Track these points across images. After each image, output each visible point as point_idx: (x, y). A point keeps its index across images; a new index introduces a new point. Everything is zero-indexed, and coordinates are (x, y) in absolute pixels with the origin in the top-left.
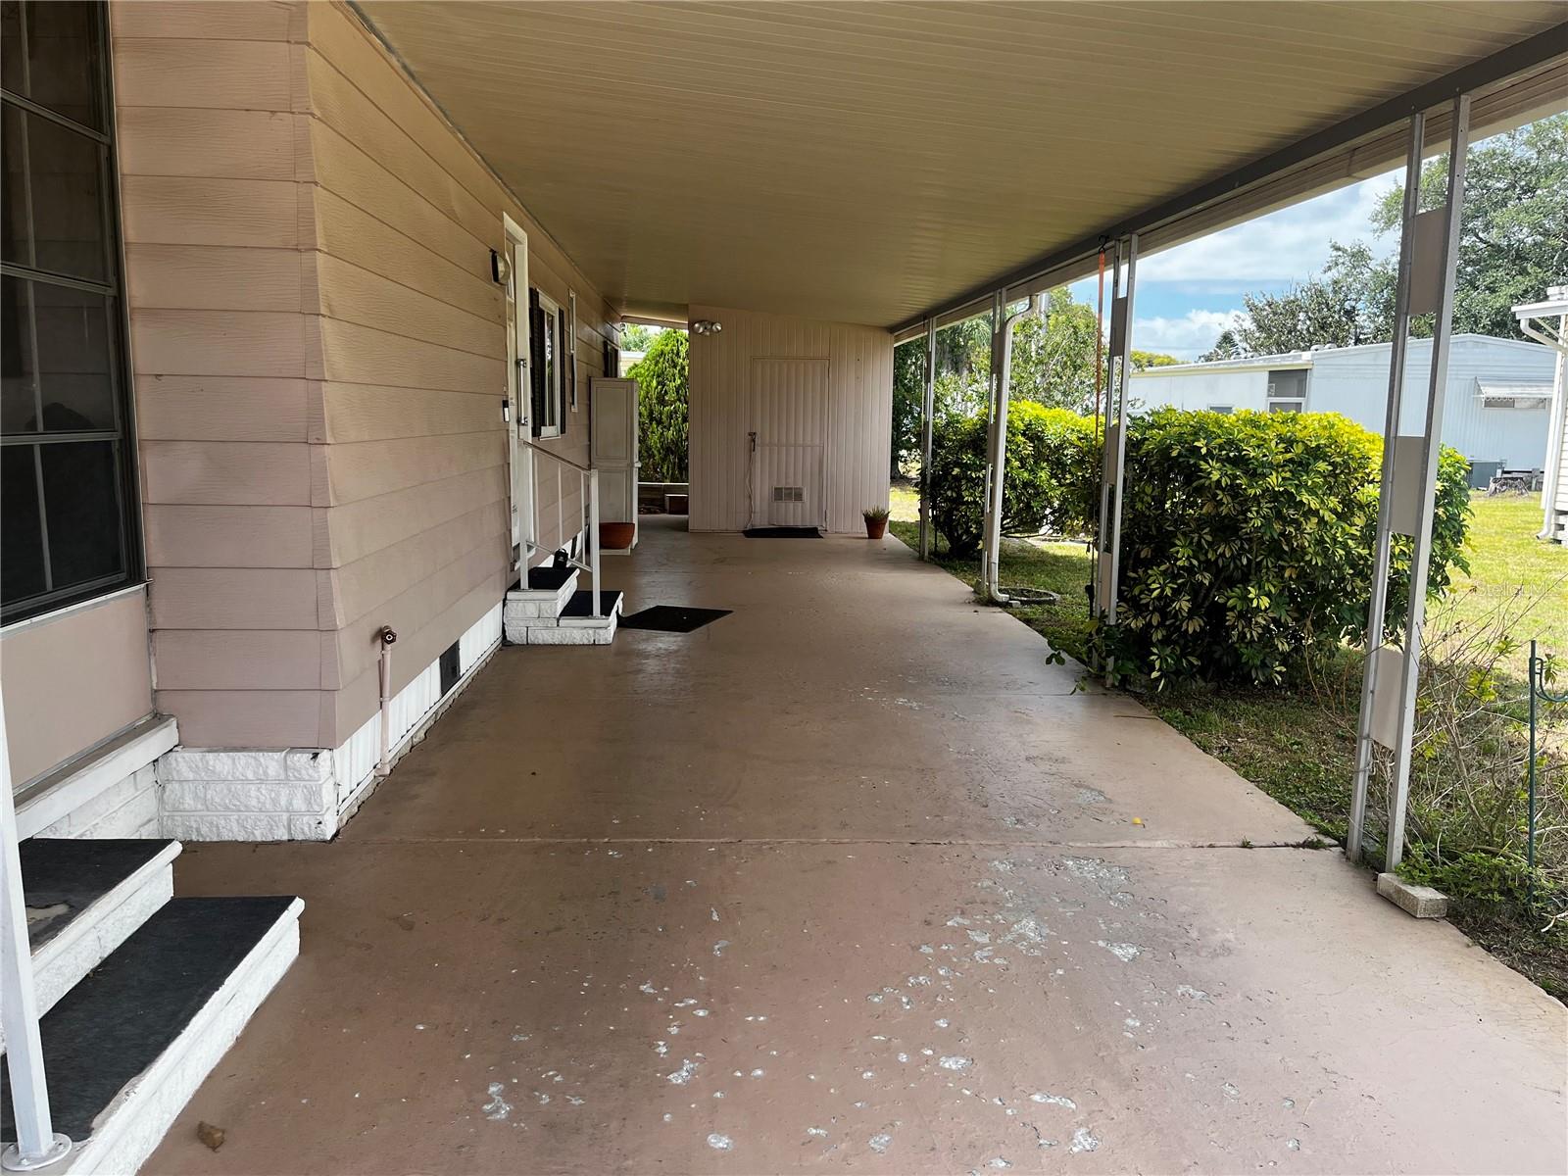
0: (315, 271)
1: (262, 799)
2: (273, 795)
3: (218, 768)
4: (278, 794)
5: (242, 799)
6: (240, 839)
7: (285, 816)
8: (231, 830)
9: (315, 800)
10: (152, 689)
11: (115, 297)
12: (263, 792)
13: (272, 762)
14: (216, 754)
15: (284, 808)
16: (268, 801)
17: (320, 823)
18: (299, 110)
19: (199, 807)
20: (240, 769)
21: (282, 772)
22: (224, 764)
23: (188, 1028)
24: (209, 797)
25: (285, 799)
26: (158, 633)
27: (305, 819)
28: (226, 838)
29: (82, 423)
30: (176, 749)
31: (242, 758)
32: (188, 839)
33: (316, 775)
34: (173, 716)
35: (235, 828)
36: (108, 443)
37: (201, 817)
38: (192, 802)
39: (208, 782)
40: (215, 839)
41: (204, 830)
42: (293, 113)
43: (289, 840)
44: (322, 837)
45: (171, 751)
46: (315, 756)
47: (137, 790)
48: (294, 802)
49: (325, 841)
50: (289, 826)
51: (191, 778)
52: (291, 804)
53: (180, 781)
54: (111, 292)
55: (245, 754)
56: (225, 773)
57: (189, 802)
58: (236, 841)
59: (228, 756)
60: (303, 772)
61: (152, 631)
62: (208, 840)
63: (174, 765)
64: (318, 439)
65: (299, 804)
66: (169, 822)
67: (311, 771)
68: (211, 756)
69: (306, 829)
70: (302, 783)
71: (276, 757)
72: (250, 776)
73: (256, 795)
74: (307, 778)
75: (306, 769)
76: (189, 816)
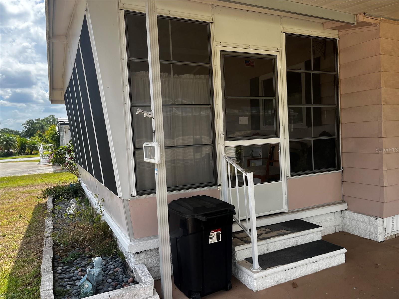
0: (381, 94)
1: (364, 227)
2: (366, 226)
3: (354, 217)
4: (367, 226)
5: (359, 225)
6: (359, 236)
7: (369, 233)
8: (357, 233)
9: (376, 231)
10: (342, 195)
11: (337, 107)
12: (364, 225)
13: (366, 218)
14: (354, 213)
15: (369, 231)
16: (365, 228)
17: (377, 237)
18: (378, 54)
19: (350, 225)
20: (359, 218)
21: (368, 221)
22: (356, 216)
23: (297, 262)
24: (352, 223)
25: (369, 228)
26: (344, 182)
27: (373, 235)
28: (356, 234)
29: (329, 135)
30: (346, 210)
31: (360, 215)
32: (348, 232)
33: (376, 224)
34: (346, 202)
35: (358, 232)
36: (334, 139)
37: (351, 227)
38: (349, 224)
39: (352, 219)
40: (353, 234)
41: (351, 231)
42: (376, 55)
43: (370, 239)
44: (377, 241)
45: (345, 210)
46: (376, 219)
47: (335, 217)
48: (371, 230)
49: (378, 242)
50: (370, 235)
51: (349, 218)
52: (370, 230)
53: (347, 218)
54: (337, 106)
55: (361, 214)
56: (356, 218)
57: (348, 223)
58: (358, 236)
59: (357, 214)
60: (373, 222)
61: (343, 181)
62: (352, 234)
63: (345, 214)
64: (380, 136)
65: (372, 230)
66: (344, 227)
67: (375, 222)
68: (353, 213)
69: (374, 238)
70: (373, 225)
71: (367, 217)
72: (361, 220)
73: (362, 226)
74: (374, 224)
75: (374, 222)
76: (348, 227)
